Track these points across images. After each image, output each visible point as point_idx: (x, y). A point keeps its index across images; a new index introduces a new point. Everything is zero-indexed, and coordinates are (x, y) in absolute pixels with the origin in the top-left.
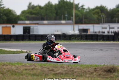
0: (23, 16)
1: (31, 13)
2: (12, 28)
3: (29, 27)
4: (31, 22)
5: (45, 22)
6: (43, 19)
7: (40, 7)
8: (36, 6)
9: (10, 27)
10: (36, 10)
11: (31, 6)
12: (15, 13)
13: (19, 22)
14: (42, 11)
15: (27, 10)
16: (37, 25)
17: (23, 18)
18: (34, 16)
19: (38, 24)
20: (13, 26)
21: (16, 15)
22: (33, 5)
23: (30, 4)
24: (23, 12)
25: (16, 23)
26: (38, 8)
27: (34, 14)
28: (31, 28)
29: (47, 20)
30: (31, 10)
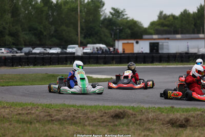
0: (151, 29)
1: (162, 25)
2: (135, 44)
3: (158, 43)
4: (160, 36)
5: (179, 36)
6: (176, 32)
7: (174, 17)
8: (169, 16)
9: (133, 43)
10: (169, 21)
11: (162, 15)
12: (142, 25)
13: (145, 37)
14: (176, 21)
15: (157, 21)
16: (167, 41)
17: (152, 31)
18: (166, 28)
19: (168, 39)
20: (137, 43)
21: (143, 27)
22: (165, 15)
23: (161, 13)
24: (152, 24)
25: (141, 38)
26: (171, 18)
27: (166, 25)
28: (160, 44)
29: (182, 33)
30: (162, 21)
